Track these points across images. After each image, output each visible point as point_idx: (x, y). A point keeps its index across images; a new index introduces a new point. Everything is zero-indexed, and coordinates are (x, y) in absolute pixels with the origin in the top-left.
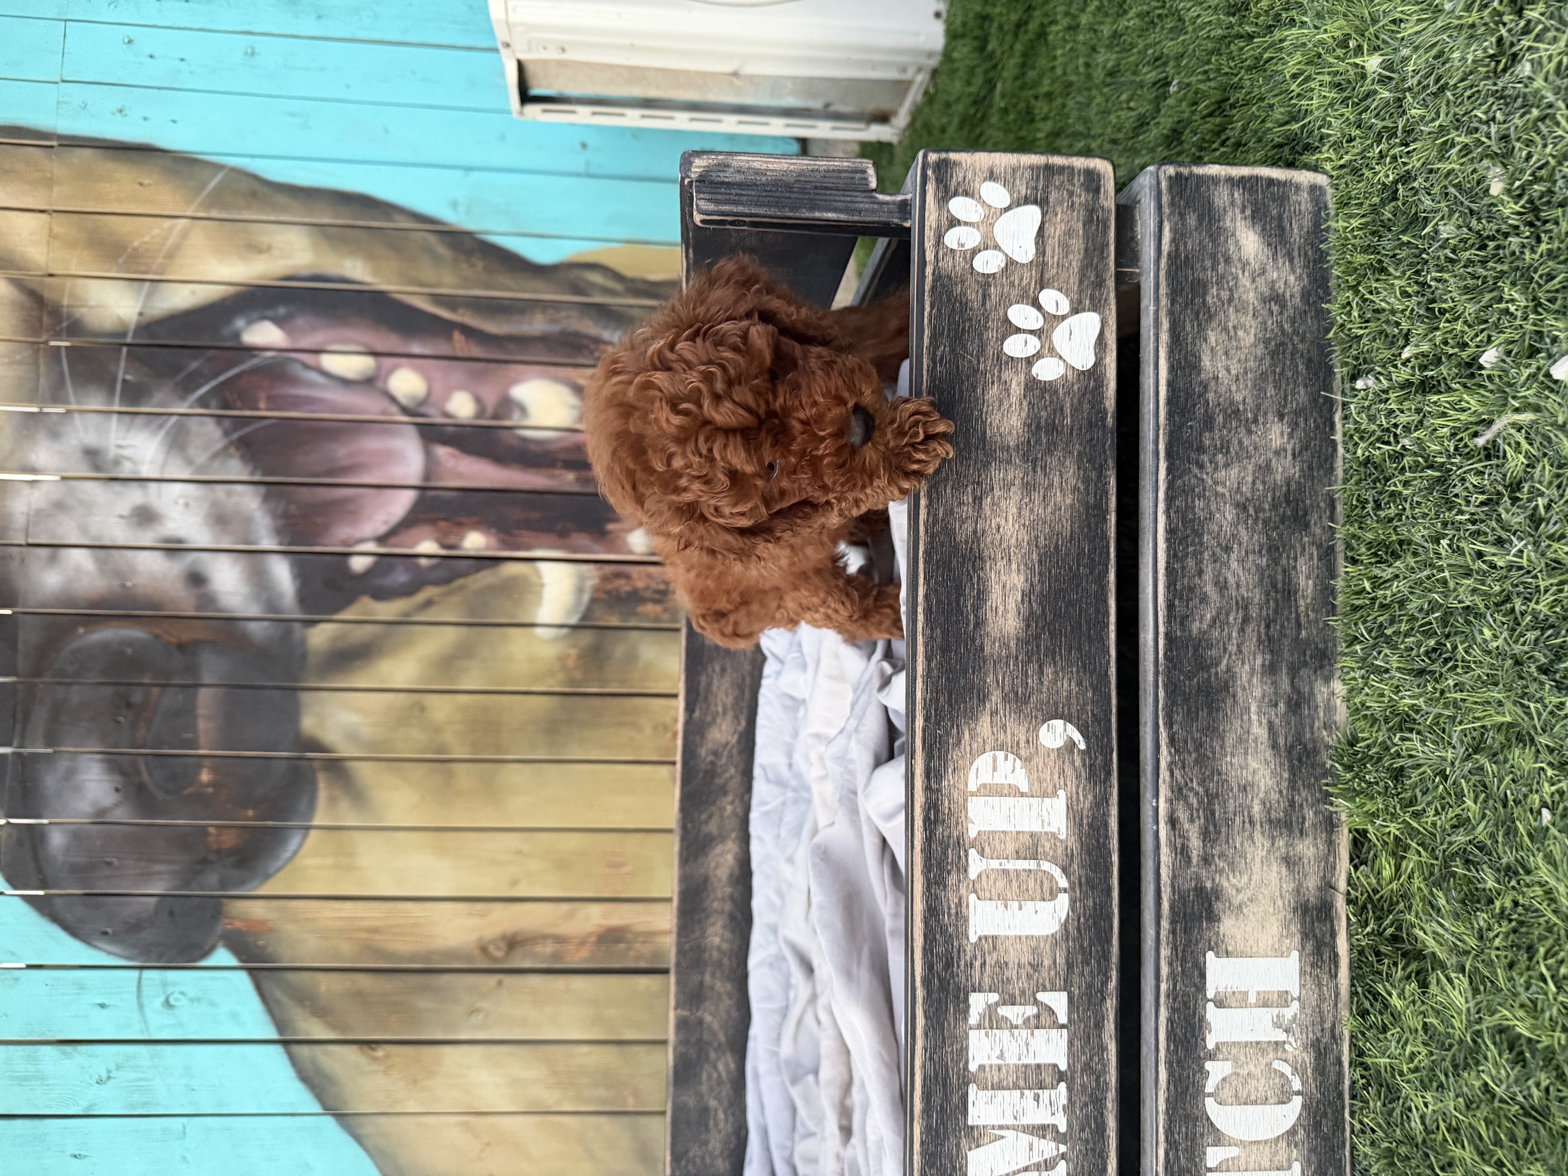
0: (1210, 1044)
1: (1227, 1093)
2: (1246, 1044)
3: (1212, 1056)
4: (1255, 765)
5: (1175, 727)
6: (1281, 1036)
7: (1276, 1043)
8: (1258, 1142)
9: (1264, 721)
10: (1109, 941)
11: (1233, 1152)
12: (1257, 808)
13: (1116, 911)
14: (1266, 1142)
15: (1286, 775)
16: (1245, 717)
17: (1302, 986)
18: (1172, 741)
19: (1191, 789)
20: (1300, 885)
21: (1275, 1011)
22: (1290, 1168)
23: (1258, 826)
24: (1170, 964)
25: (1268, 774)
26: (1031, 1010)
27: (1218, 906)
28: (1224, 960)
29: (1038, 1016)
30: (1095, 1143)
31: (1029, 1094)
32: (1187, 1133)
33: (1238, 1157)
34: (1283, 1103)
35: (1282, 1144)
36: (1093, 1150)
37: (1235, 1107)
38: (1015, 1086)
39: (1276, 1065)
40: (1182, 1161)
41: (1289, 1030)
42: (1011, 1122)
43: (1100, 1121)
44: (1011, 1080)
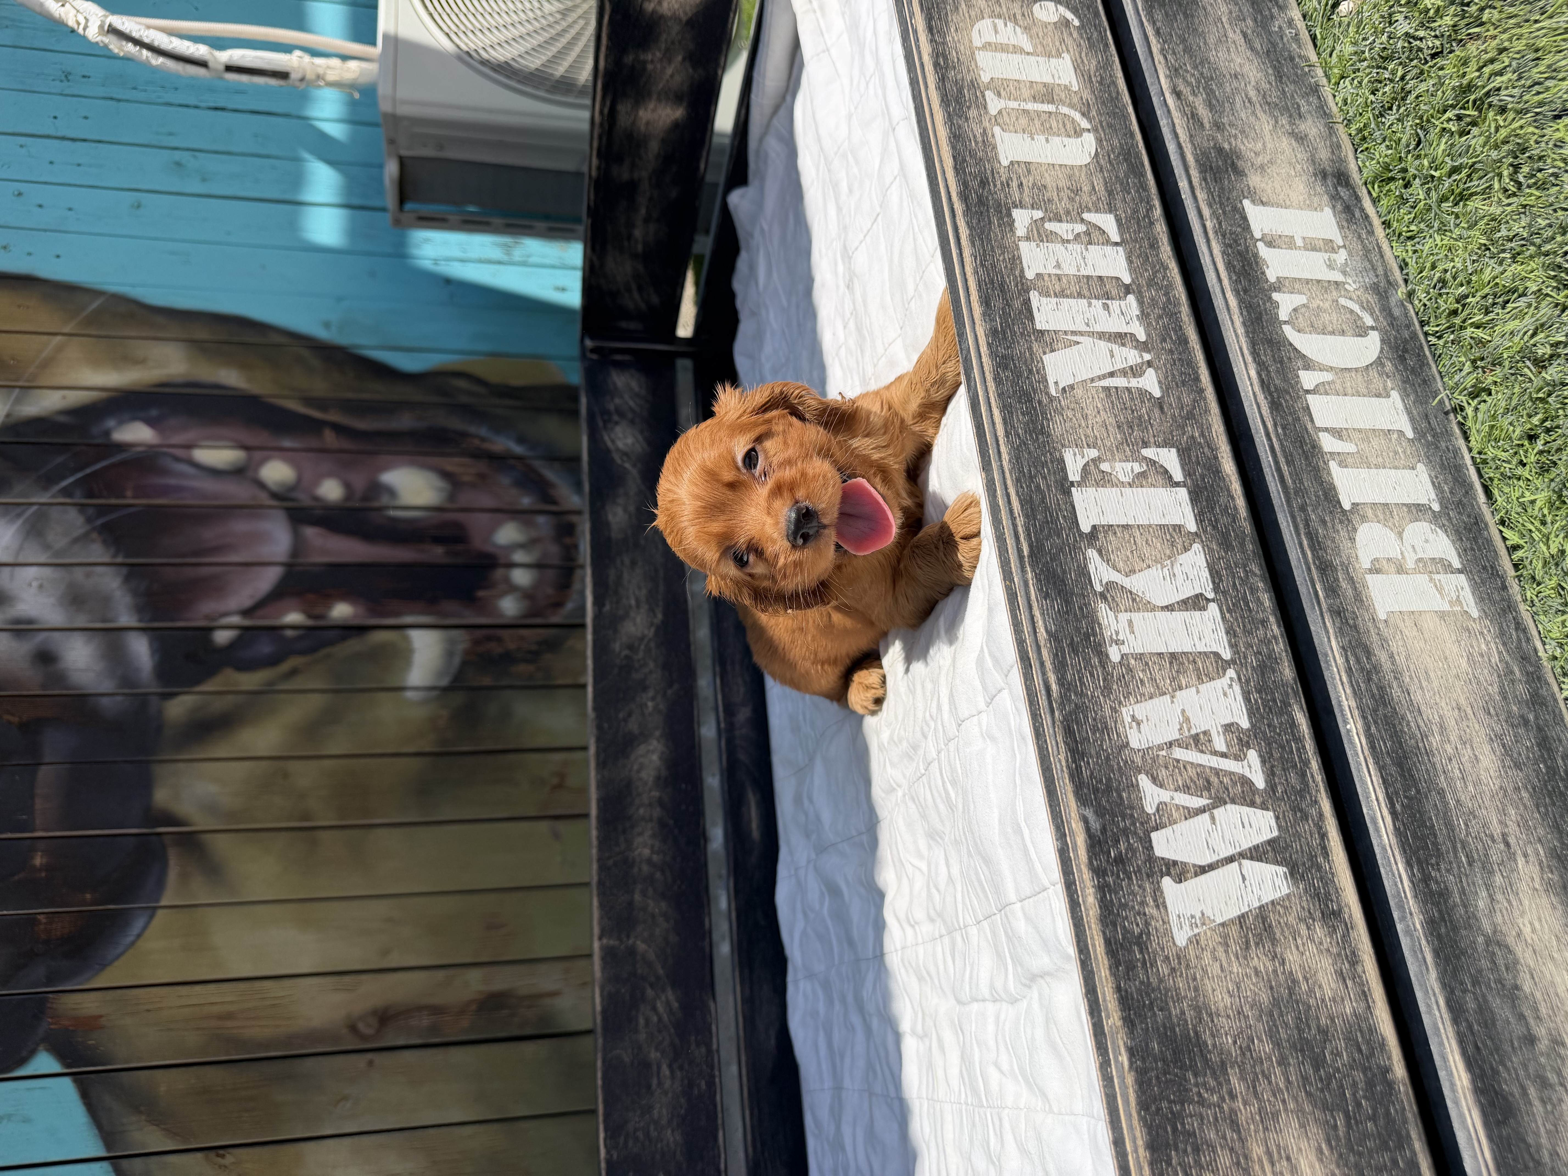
0: (1272, 279)
1: (1301, 322)
2: (1308, 281)
3: (1276, 289)
4: (1239, 60)
5: (1159, 24)
6: (1339, 277)
7: (1336, 282)
8: (1349, 370)
9: (1238, 31)
10: (1143, 175)
11: (1327, 377)
12: (1252, 93)
13: (1144, 152)
14: (1356, 370)
15: (1270, 71)
16: (1219, 25)
17: (1345, 237)
18: (1158, 32)
19: (1187, 71)
20: (1313, 156)
21: (1326, 256)
22: (1388, 396)
23: (1258, 106)
24: (1210, 206)
25: (1253, 67)
26: (1080, 228)
27: (1240, 164)
28: (1261, 208)
29: (1088, 233)
30: (1180, 354)
31: (1098, 304)
32: (1273, 356)
33: (1333, 382)
34: (1361, 336)
35: (1373, 373)
36: (1180, 359)
37: (1314, 336)
38: (1080, 295)
39: (1343, 301)
40: (1277, 382)
41: (1344, 273)
42: (1084, 328)
43: (1179, 333)
44: (1075, 289)
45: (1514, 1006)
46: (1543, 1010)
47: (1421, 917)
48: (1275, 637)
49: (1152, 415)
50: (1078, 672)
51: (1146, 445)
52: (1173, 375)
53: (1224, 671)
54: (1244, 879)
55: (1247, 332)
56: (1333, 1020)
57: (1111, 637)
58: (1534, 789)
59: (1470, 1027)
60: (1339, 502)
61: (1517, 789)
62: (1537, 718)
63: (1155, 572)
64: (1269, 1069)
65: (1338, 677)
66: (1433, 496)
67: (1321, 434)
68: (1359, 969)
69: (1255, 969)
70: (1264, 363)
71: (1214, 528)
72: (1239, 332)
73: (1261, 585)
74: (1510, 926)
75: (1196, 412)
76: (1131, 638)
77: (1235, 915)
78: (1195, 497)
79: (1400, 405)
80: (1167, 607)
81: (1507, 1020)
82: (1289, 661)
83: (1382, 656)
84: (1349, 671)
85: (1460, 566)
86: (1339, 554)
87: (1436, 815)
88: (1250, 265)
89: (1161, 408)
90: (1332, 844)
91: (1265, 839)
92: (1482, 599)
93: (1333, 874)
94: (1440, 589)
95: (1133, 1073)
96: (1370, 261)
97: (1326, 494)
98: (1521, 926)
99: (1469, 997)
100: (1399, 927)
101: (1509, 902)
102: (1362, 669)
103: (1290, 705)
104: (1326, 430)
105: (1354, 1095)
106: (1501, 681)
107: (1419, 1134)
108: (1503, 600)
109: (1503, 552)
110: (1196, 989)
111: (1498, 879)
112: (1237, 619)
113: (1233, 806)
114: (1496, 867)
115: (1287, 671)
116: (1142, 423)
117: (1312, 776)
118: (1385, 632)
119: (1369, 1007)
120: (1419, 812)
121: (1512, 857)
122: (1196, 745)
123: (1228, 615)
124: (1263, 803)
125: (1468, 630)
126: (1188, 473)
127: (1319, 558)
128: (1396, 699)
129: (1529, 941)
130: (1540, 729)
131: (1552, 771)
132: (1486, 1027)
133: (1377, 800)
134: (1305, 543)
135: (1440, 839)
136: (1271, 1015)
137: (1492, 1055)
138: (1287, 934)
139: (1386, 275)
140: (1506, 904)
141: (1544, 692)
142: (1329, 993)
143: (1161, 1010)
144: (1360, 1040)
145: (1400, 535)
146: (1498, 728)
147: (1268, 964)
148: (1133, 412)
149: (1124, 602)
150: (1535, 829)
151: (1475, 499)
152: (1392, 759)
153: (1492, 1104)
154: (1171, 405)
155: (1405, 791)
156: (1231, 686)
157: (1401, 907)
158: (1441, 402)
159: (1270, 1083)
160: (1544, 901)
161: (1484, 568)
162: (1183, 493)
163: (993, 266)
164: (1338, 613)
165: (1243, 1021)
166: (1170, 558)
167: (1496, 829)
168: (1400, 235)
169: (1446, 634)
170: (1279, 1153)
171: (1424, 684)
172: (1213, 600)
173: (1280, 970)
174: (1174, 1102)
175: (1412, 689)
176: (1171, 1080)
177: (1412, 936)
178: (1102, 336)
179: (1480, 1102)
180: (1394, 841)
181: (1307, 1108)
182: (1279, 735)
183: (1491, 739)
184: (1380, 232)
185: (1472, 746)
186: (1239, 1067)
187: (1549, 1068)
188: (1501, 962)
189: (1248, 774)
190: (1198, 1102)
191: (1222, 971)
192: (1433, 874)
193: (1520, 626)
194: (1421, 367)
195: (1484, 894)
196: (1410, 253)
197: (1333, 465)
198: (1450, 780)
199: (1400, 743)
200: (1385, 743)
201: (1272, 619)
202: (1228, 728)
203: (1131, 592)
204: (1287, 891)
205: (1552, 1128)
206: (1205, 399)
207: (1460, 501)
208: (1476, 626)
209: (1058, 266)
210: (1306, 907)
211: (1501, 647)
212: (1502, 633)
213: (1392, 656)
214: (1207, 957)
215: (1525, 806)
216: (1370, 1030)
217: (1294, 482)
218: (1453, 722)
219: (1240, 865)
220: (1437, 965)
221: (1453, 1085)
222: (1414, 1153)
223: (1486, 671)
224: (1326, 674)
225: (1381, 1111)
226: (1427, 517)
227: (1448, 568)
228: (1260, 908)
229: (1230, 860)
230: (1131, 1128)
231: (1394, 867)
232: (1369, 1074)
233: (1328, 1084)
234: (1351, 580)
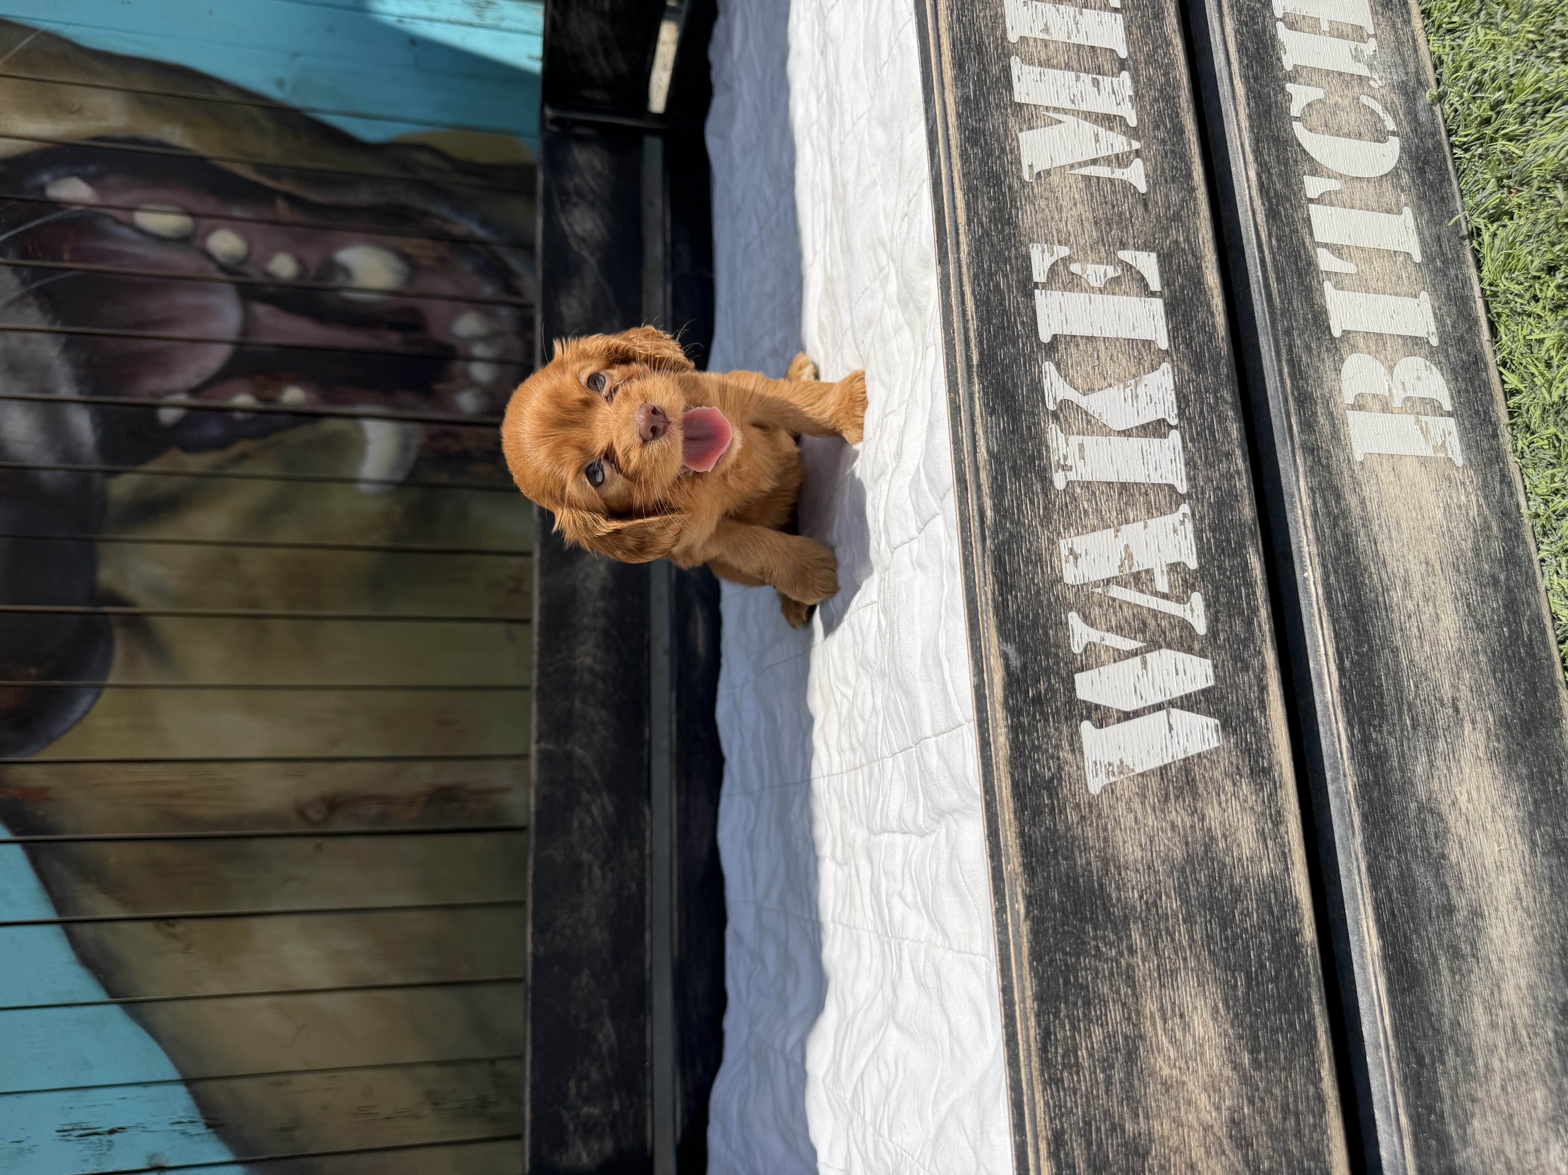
0: (1288, 66)
1: (1315, 120)
2: (1328, 73)
3: (1292, 78)
6: (1364, 71)
7: (1360, 77)
8: (1360, 179)
11: (1335, 185)
14: (1369, 180)
17: (1377, 25)
21: (1353, 45)
22: (1400, 212)
30: (1173, 145)
31: (1086, 78)
32: (1278, 157)
33: (1341, 192)
34: (1379, 141)
35: (1387, 186)
36: (1172, 152)
37: (1327, 137)
38: (1068, 67)
39: (1364, 99)
40: (1278, 186)
41: (1371, 67)
42: (1068, 105)
43: (1176, 120)
44: (1062, 59)
45: (1437, 875)
46: (1467, 881)
47: (1355, 779)
48: (1238, 472)
49: (1134, 212)
50: (1017, 498)
51: (1123, 246)
52: (1163, 169)
53: (1178, 505)
54: (1171, 728)
55: (1252, 127)
56: (1247, 880)
57: (1058, 462)
58: (1493, 653)
59: (1389, 894)
60: (1329, 328)
61: (1475, 652)
62: (1508, 578)
63: (1116, 393)
64: (1173, 926)
65: (1301, 520)
66: (1433, 329)
67: (1319, 250)
68: (1282, 829)
69: (1172, 823)
70: (1266, 163)
71: (1188, 346)
72: (1243, 125)
73: (1231, 413)
74: (1446, 794)
75: (1184, 213)
76: (1080, 463)
77: (1157, 765)
78: (1171, 310)
79: (1411, 225)
80: (1124, 432)
81: (1429, 889)
82: (1250, 499)
83: (1352, 501)
84: (1315, 515)
85: (1450, 409)
86: (1320, 386)
87: (1385, 675)
88: (1265, 47)
89: (1146, 206)
90: (1271, 698)
91: (1200, 688)
92: (1469, 447)
93: (1268, 729)
94: (1425, 432)
95: (1028, 922)
96: (1402, 55)
97: (1315, 318)
98: (1458, 794)
99: (1392, 864)
100: (1330, 788)
101: (1449, 769)
102: (1329, 514)
103: (1245, 547)
104: (1326, 246)
105: (1259, 956)
106: (1476, 537)
107: (1321, 998)
108: (1491, 449)
109: (1499, 396)
110: (1106, 840)
111: (1441, 745)
112: (1199, 450)
113: (1169, 651)
114: (1441, 732)
115: (1247, 510)
116: (1120, 220)
117: (1260, 625)
118: (1360, 475)
119: (1287, 869)
120: (1369, 670)
121: (1460, 723)
122: (1136, 584)
123: (1190, 445)
124: (1202, 650)
125: (1449, 479)
126: (1166, 282)
127: (1298, 388)
128: (1361, 548)
129: (1464, 810)
130: (1509, 590)
131: (1516, 635)
132: (1406, 894)
133: (1326, 654)
134: (1286, 370)
135: (1387, 700)
136: (1183, 870)
137: (1407, 922)
138: (1210, 789)
139: (1417, 73)
140: (1445, 771)
141: (1520, 551)
142: (1246, 852)
143: (1066, 859)
144: (1273, 901)
145: (1391, 369)
146: (1465, 587)
147: (1186, 819)
148: (1113, 207)
149: (1078, 423)
150: (1488, 695)
151: (1479, 336)
152: (1348, 612)
153: (1400, 972)
154: (1157, 203)
155: (1357, 647)
156: (1182, 523)
157: (1335, 767)
158: (1457, 224)
159: (1173, 940)
160: (1486, 770)
161: (1477, 412)
162: (1158, 304)
163: (972, 23)
164: (1311, 450)
165: (1152, 876)
166: (1134, 377)
167: (1447, 693)
168: (1440, 26)
169: (1426, 482)
170: (1173, 1010)
171: (1394, 534)
172: (1176, 427)
173: (1198, 827)
174: (1069, 954)
175: (1380, 539)
176: (1069, 932)
177: (1342, 799)
178: (1087, 116)
179: (1388, 969)
180: (1337, 698)
181: (1209, 966)
182: (1229, 578)
183: (1456, 598)
184: (1417, 22)
185: (1435, 604)
186: (1143, 922)
187: (1463, 939)
188: (1430, 830)
189: (1190, 620)
190: (1095, 956)
191: (1136, 823)
192: (1374, 736)
193: (1505, 479)
194: (1440, 183)
195: (1424, 759)
196: (1447, 49)
197: (1328, 286)
198: (1406, 639)
199: (1359, 596)
200: (1343, 595)
201: (1238, 452)
202: (1174, 567)
203: (1086, 413)
204: (1217, 745)
205: (1458, 998)
206: (1195, 199)
207: (1462, 336)
208: (1459, 476)
209: (1046, 30)
210: (1235, 762)
211: (1481, 500)
212: (1485, 485)
213: (1363, 502)
214: (1121, 808)
215: (1481, 670)
216: (1285, 892)
217: (1282, 302)
218: (1419, 577)
219: (1168, 713)
220: (1364, 829)
221: (1362, 950)
222: (1312, 1017)
223: (1462, 525)
224: (1290, 517)
225: (1284, 974)
226: (1422, 352)
227: (1438, 410)
228: (1185, 760)
229: (1159, 707)
230: (1020, 977)
231: (1334, 726)
232: (1278, 936)
233: (1234, 944)
234: (1331, 415)
